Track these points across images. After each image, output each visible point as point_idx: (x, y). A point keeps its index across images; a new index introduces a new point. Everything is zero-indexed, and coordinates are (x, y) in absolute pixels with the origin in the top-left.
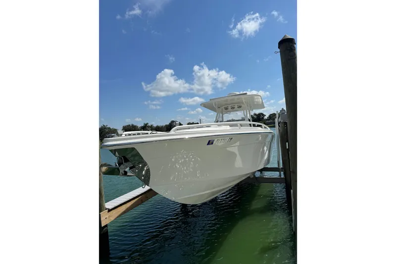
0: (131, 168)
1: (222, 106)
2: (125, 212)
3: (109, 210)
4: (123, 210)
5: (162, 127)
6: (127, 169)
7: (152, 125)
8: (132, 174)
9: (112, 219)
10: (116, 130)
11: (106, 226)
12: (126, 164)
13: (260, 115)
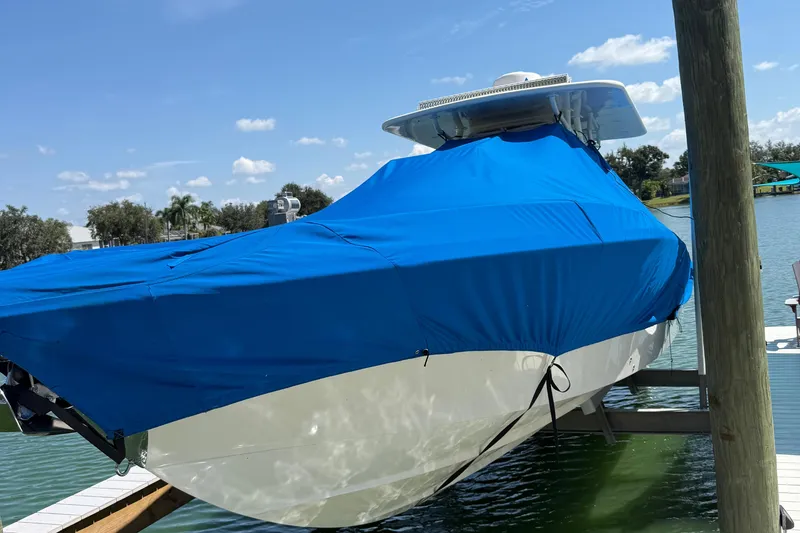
5: (249, 209)
7: (206, 205)
10: (62, 226)
13: (647, 157)
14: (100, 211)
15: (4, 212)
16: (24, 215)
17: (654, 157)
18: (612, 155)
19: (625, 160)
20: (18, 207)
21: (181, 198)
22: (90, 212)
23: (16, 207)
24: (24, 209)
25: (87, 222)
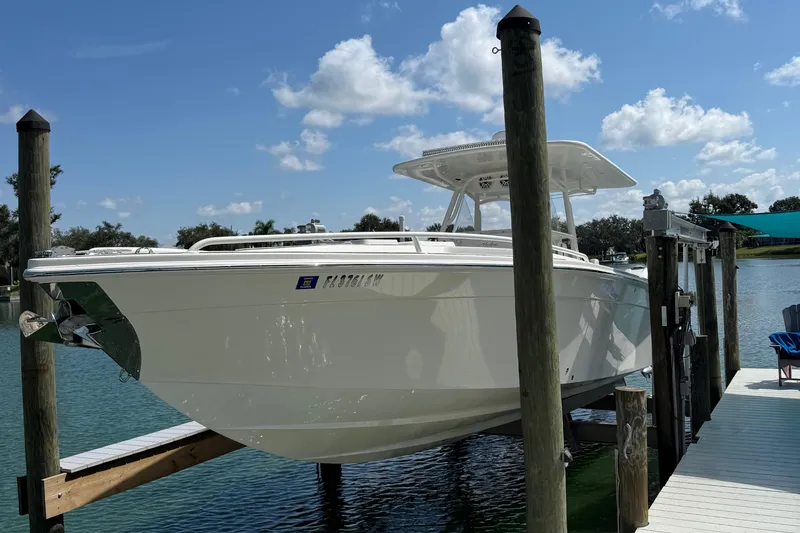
0: (92, 329)
1: (469, 175)
2: (117, 489)
3: (71, 476)
4: (114, 483)
6: (81, 331)
8: (93, 345)
9: (79, 502)
11: (59, 519)
12: (80, 318)
13: (734, 206)
14: (189, 232)
15: (100, 227)
16: (119, 231)
17: (742, 207)
18: (698, 202)
19: (711, 207)
20: (113, 223)
21: (265, 223)
22: (180, 232)
23: (112, 224)
24: (119, 226)
25: (177, 241)
